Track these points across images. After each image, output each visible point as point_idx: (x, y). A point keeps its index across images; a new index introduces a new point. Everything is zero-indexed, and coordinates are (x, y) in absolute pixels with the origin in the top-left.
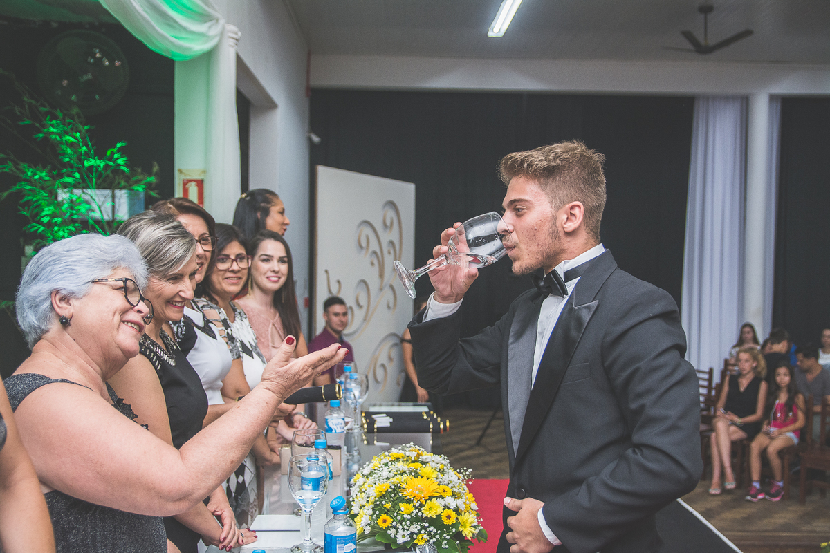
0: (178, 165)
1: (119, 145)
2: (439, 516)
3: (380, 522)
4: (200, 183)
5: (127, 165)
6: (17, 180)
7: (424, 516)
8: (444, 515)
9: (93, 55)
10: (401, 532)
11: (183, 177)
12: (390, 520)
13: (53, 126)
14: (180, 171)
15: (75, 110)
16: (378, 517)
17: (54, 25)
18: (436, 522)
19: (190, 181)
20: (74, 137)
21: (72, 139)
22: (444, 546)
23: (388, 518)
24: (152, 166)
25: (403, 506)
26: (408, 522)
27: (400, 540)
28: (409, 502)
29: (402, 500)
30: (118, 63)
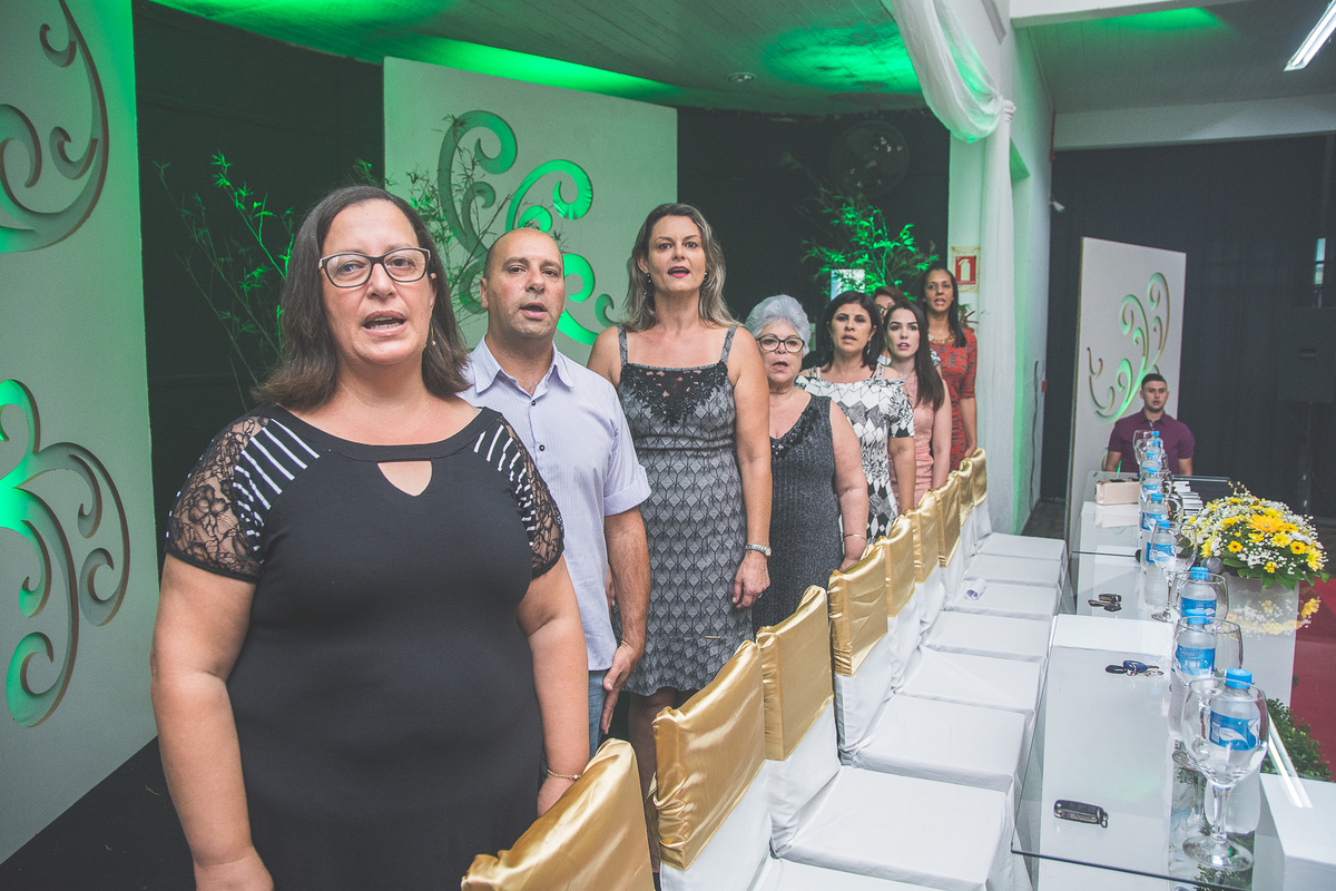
0: (950, 244)
1: (907, 227)
2: (1288, 547)
3: (1230, 548)
4: (972, 260)
5: (912, 245)
6: (823, 264)
7: (1273, 545)
8: (1293, 546)
9: (879, 143)
10: (1251, 557)
11: (956, 254)
12: (1240, 547)
13: (848, 212)
14: (953, 248)
15: (861, 196)
16: (1228, 543)
17: (837, 117)
18: (1285, 551)
19: (964, 258)
20: (869, 222)
21: (866, 224)
22: (1289, 573)
23: (1238, 544)
24: (929, 246)
25: (1253, 536)
26: (1260, 549)
27: (1251, 563)
28: (1259, 533)
29: (1251, 531)
30: (899, 148)
